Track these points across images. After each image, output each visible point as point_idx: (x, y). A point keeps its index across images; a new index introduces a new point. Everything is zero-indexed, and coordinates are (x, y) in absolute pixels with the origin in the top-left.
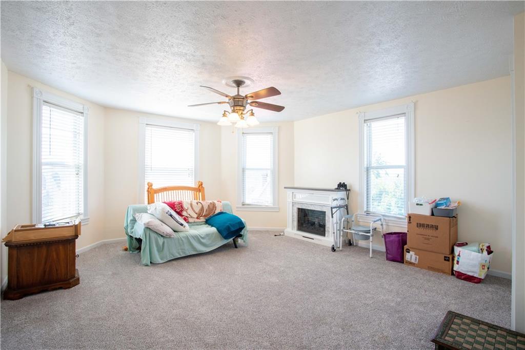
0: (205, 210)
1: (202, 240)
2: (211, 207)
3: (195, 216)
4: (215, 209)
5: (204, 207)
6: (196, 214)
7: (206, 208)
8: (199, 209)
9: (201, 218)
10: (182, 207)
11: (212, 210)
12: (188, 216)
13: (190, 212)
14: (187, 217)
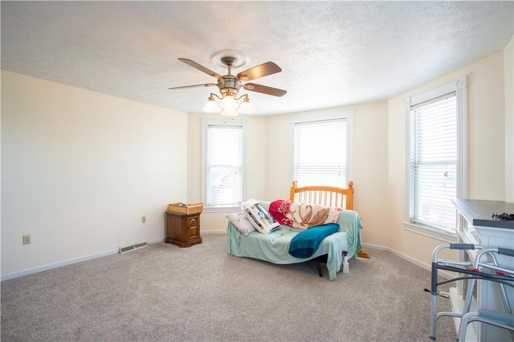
0: (312, 217)
1: (273, 249)
2: (321, 215)
3: (300, 221)
4: (325, 218)
5: (313, 212)
6: (302, 219)
7: (314, 214)
8: (305, 215)
9: (305, 225)
10: (288, 208)
11: (322, 218)
12: (294, 220)
13: (296, 216)
14: (292, 221)
